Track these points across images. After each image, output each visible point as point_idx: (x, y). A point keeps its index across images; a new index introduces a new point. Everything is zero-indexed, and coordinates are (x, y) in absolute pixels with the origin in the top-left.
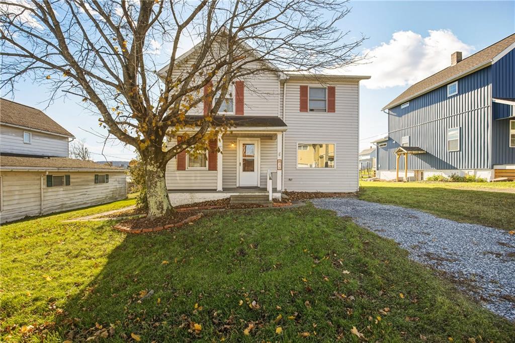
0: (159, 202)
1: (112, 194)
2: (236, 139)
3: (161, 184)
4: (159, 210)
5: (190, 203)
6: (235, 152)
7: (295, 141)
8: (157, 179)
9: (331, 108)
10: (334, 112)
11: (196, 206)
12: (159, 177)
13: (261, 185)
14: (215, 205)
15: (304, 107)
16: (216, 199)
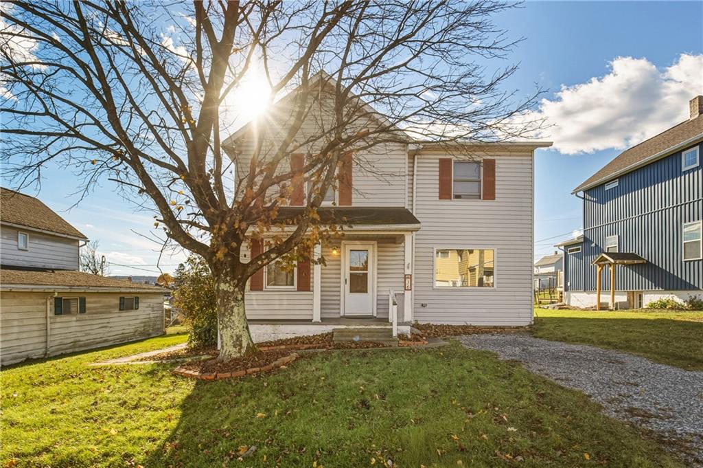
0: (237, 336)
1: (145, 326)
2: (340, 243)
3: (238, 310)
4: (236, 348)
5: (272, 340)
6: (338, 262)
7: (431, 246)
8: (233, 304)
9: (489, 192)
10: (494, 199)
11: (282, 344)
12: (236, 300)
13: (377, 313)
14: (311, 343)
15: (445, 192)
16: (311, 335)
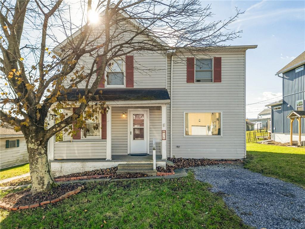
0: (41, 177)
1: (24, 156)
2: (127, 110)
3: (42, 160)
4: (40, 185)
5: (81, 172)
6: (125, 122)
7: (182, 111)
8: (37, 156)
9: (218, 78)
10: (221, 82)
11: (85, 175)
12: (40, 154)
13: (150, 152)
14: (103, 174)
15: (190, 79)
16: (105, 168)
